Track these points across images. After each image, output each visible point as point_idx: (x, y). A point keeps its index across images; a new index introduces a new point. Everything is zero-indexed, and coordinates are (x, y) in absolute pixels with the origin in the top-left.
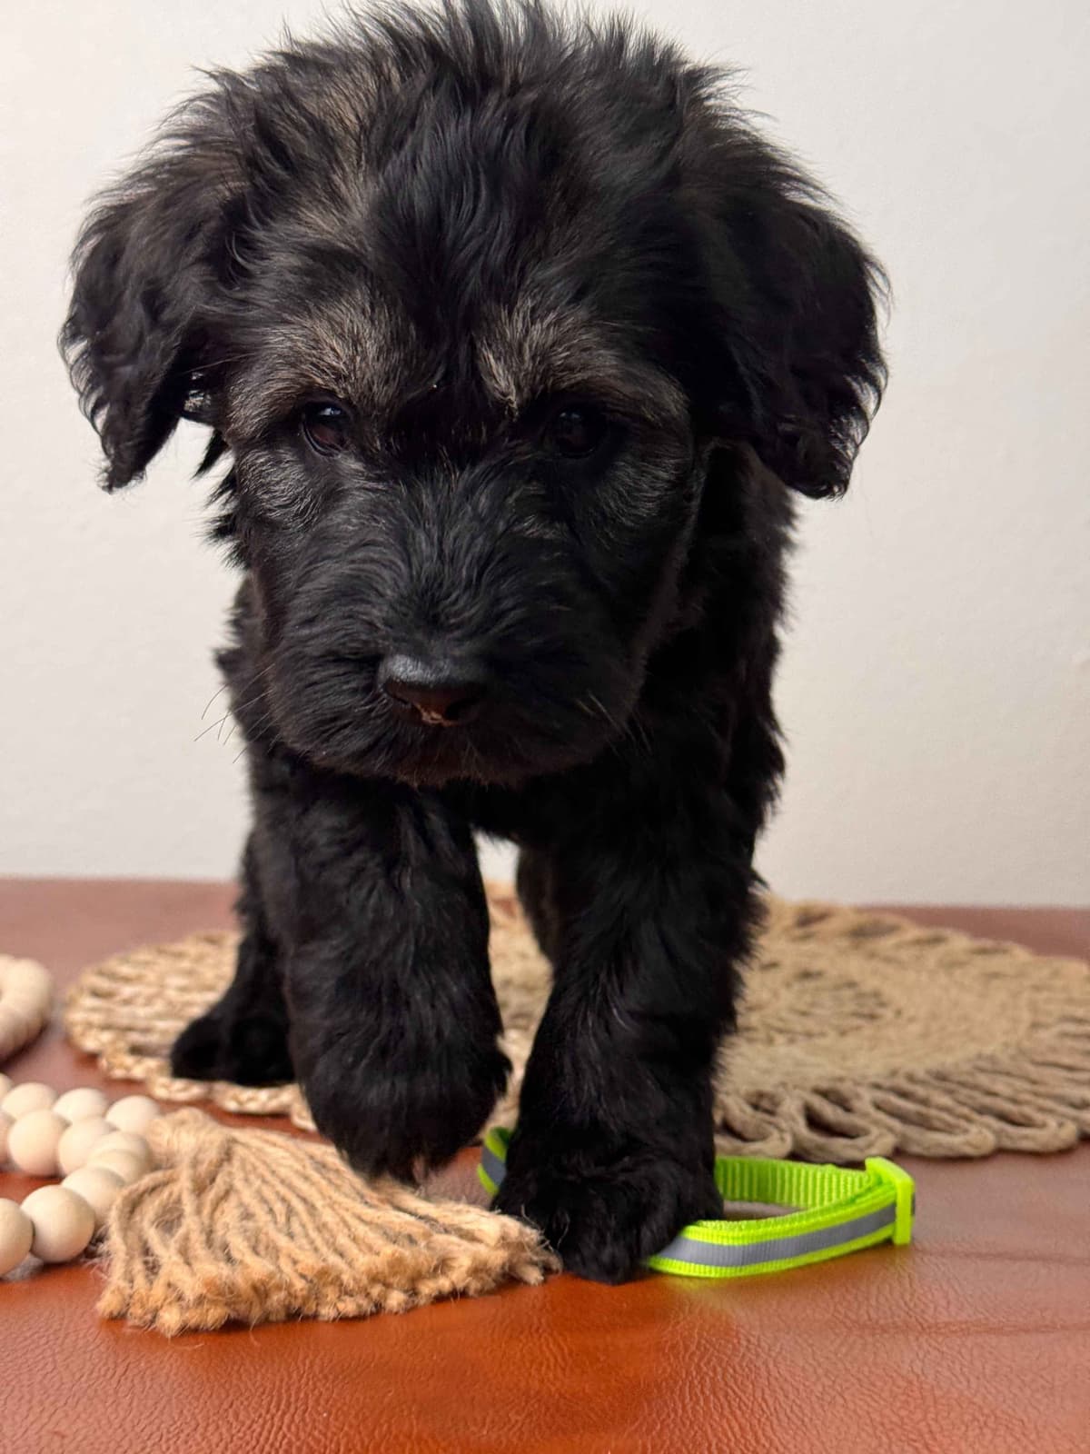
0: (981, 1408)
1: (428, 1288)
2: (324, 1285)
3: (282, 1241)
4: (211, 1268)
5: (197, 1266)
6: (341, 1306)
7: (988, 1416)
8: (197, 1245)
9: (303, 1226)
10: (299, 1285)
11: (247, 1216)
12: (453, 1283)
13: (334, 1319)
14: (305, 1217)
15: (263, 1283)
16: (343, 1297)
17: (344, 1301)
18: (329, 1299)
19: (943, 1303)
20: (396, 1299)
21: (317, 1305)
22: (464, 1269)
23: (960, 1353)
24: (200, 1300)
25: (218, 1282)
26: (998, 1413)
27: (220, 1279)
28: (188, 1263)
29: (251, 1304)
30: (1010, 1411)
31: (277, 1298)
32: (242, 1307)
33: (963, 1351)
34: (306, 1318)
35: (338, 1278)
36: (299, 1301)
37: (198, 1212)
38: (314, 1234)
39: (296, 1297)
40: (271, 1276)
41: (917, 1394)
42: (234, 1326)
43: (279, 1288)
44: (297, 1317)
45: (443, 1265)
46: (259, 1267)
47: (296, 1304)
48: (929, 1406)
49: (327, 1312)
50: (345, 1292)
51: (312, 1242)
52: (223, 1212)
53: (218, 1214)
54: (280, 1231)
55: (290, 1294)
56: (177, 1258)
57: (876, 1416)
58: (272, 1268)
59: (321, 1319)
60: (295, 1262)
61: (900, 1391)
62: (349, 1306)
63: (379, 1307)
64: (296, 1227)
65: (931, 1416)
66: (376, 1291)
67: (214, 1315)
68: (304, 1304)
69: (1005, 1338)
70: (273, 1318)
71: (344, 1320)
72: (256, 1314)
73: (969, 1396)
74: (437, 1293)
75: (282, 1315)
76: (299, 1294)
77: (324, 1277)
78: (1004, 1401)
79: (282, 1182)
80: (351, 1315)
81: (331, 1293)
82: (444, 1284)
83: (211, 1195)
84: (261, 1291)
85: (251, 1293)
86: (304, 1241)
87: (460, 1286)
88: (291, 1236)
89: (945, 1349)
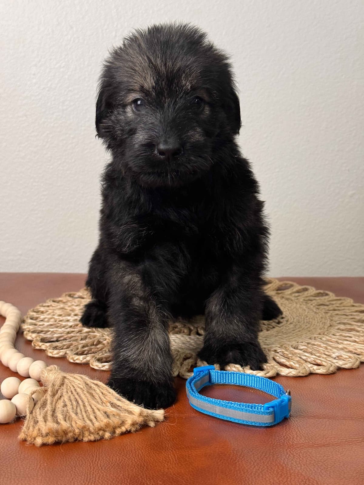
0: (304, 477)
1: (118, 431)
2: (85, 431)
3: (73, 415)
4: (51, 425)
5: (48, 423)
6: (89, 437)
7: (306, 480)
8: (49, 416)
9: (81, 410)
10: (77, 431)
11: (65, 406)
12: (126, 428)
13: (88, 441)
14: (82, 407)
15: (66, 430)
16: (90, 435)
17: (91, 436)
18: (86, 435)
19: (296, 436)
20: (107, 435)
21: (83, 437)
22: (129, 424)
23: (299, 455)
24: (47, 435)
25: (53, 429)
26: (310, 478)
27: (54, 428)
28: (45, 422)
29: (63, 437)
30: (313, 478)
31: (70, 435)
32: (59, 438)
33: (300, 455)
34: (79, 441)
35: (89, 429)
36: (77, 436)
37: (51, 404)
38: (84, 413)
39: (76, 435)
40: (68, 428)
41: (285, 472)
42: (57, 443)
43: (70, 432)
44: (77, 440)
45: (123, 423)
46: (65, 425)
47: (76, 437)
48: (288, 476)
49: (86, 439)
50: (91, 433)
51: (83, 416)
52: (58, 404)
53: (57, 404)
54: (73, 412)
55: (74, 434)
56: (42, 419)
57: (271, 480)
58: (69, 425)
59: (84, 442)
60: (76, 423)
61: (280, 471)
62: (92, 438)
63: (102, 438)
64: (79, 411)
65: (289, 480)
66: (101, 433)
67: (51, 440)
68: (78, 436)
69: (314, 449)
70: (70, 441)
71: (90, 441)
72: (64, 440)
73: (301, 472)
74: (121, 433)
75: (73, 440)
76: (77, 434)
77: (84, 429)
78: (312, 474)
79: (77, 394)
80: (92, 440)
81: (87, 434)
82: (123, 429)
83: (56, 397)
84: (65, 433)
85: (63, 433)
86: (80, 416)
87: (129, 429)
88: (76, 414)
89: (295, 454)
